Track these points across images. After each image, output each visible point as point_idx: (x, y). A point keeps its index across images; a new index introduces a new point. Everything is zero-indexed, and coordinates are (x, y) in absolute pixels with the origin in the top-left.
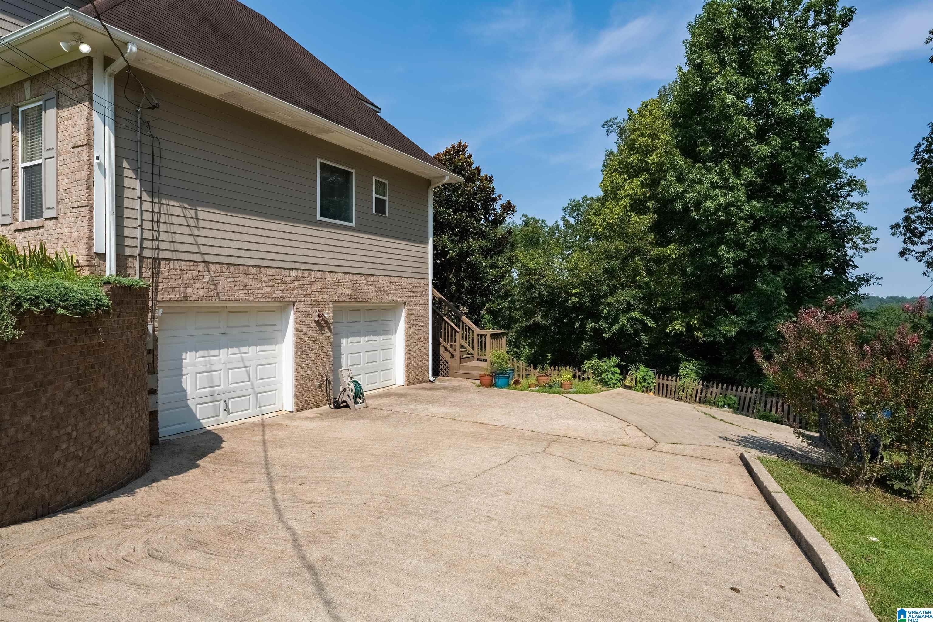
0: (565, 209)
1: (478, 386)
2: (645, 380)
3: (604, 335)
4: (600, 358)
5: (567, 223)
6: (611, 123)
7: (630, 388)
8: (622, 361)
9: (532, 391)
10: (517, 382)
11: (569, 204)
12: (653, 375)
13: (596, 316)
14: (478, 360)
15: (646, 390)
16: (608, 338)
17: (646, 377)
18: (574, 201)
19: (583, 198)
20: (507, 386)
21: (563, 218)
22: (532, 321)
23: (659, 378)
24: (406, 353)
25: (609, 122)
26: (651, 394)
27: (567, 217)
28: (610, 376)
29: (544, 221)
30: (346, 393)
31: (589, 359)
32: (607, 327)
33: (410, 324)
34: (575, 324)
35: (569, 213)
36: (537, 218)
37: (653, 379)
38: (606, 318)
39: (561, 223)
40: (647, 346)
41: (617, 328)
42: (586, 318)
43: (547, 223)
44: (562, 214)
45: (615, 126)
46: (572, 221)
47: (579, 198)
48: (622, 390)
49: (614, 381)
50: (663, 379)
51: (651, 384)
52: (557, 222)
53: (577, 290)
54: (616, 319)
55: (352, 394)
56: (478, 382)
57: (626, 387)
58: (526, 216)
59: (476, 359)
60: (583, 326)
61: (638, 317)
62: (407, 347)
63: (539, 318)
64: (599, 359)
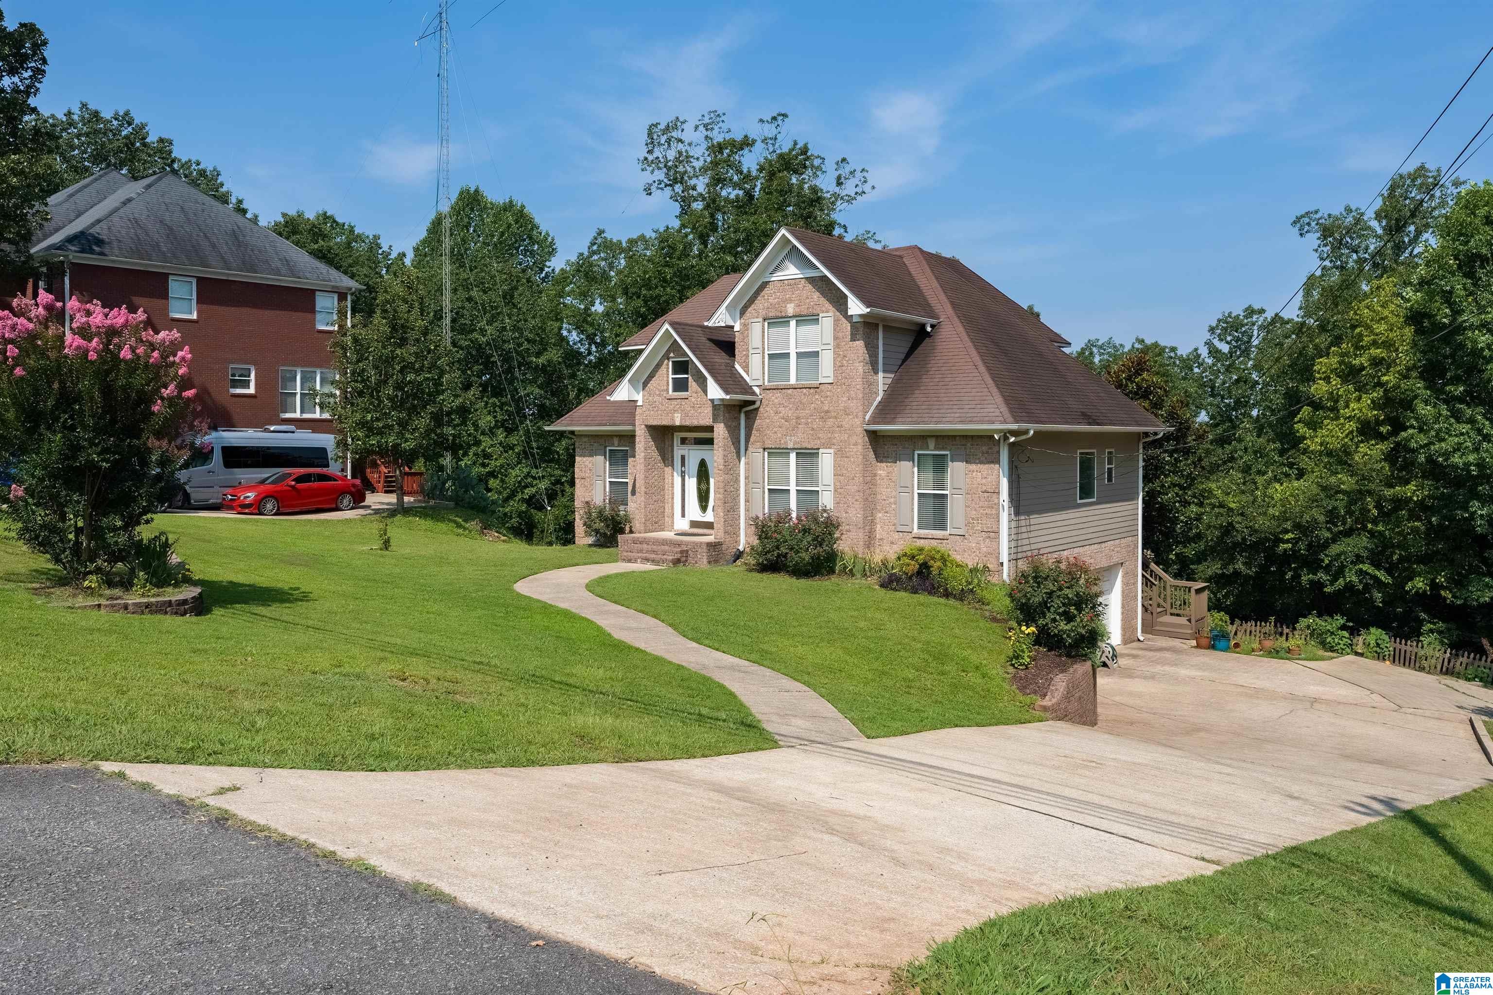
0: (1212, 330)
1: (1195, 647)
2: (1378, 645)
3: (1326, 589)
4: (1320, 615)
5: (1214, 352)
6: (1307, 220)
7: (1361, 655)
8: (1347, 621)
9: (1257, 655)
10: (1237, 645)
11: (1219, 321)
12: (1386, 638)
13: (1314, 565)
14: (1172, 614)
15: (1380, 657)
16: (1329, 593)
17: (1379, 642)
18: (1230, 316)
19: (1246, 310)
20: (1226, 649)
21: (1209, 344)
22: (1231, 568)
23: (1395, 642)
24: (1123, 613)
25: (1302, 216)
26: (1388, 663)
27: (1216, 342)
28: (1336, 640)
29: (1173, 349)
30: (1104, 655)
31: (1305, 617)
32: (1328, 580)
33: (1125, 584)
34: (1286, 574)
35: (1219, 335)
36: (1162, 343)
37: (1388, 644)
38: (1327, 569)
39: (1204, 352)
40: (1381, 605)
41: (1343, 583)
42: (1301, 568)
43: (1179, 353)
44: (1207, 336)
45: (1313, 224)
46: (1225, 348)
47: (1238, 310)
48: (1351, 657)
49: (1342, 646)
50: (1400, 643)
51: (1385, 649)
52: (1196, 350)
53: (1290, 536)
54: (1340, 572)
55: (1110, 656)
56: (1194, 643)
57: (1357, 654)
58: (1143, 341)
59: (1168, 613)
60: (1297, 577)
61: (1370, 571)
62: (1123, 607)
63: (1240, 566)
64: (1318, 617)
